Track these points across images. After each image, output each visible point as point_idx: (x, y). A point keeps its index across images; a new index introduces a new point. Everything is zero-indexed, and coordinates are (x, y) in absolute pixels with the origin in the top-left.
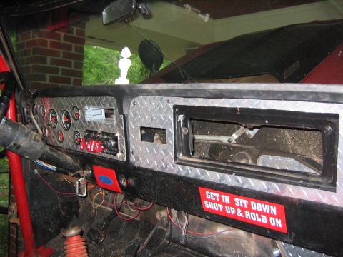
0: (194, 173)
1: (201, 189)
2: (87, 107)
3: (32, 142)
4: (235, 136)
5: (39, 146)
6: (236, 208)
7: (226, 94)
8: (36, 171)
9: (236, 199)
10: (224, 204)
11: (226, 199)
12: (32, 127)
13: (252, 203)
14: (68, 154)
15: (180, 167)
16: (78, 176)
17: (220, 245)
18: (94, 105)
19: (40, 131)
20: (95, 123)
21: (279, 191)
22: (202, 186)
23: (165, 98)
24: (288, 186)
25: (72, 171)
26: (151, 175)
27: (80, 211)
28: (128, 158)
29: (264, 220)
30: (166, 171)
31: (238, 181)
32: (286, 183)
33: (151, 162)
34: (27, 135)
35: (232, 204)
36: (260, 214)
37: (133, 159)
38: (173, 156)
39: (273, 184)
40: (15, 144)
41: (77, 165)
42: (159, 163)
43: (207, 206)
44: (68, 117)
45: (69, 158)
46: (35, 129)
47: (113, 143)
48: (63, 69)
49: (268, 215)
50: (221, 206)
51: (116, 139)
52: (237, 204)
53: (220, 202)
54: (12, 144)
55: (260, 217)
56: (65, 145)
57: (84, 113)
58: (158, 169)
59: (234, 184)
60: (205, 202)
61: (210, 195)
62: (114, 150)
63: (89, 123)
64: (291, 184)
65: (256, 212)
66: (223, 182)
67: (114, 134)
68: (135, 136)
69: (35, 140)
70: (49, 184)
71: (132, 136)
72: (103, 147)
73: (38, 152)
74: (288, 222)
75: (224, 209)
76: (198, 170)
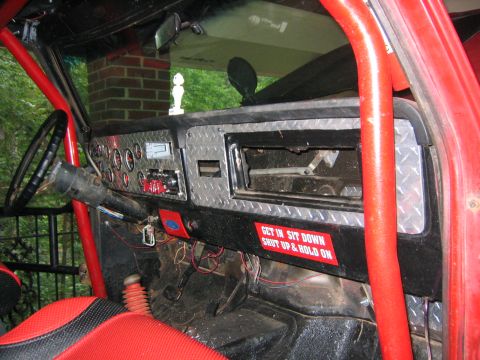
0: (248, 207)
1: (256, 224)
2: (147, 144)
3: (92, 185)
4: (312, 166)
5: (99, 191)
6: (290, 242)
7: (266, 117)
8: (107, 223)
9: (288, 232)
10: (280, 239)
11: (280, 233)
12: (91, 169)
13: (303, 234)
14: (134, 198)
15: (235, 201)
16: (146, 224)
17: (302, 295)
18: (153, 141)
19: (100, 174)
20: (156, 161)
21: (323, 218)
22: (257, 221)
23: (216, 127)
24: (330, 212)
25: (140, 219)
26: (211, 213)
27: (161, 269)
28: (189, 197)
29: (315, 253)
30: (224, 207)
31: (286, 211)
32: (328, 208)
33: (209, 198)
34: (85, 178)
35: (286, 239)
36: (312, 245)
37: (193, 197)
38: (228, 190)
39: (317, 211)
40: (73, 189)
41: (144, 211)
42: (217, 199)
43: (265, 244)
44: (131, 156)
45: (135, 204)
46: (94, 172)
47: (174, 182)
48: (145, 102)
49: (319, 247)
50: (277, 241)
51: (175, 177)
52: (290, 238)
53: (275, 237)
54: (69, 189)
55: (312, 250)
56: (130, 189)
57: (145, 150)
58: (217, 206)
59: (284, 215)
60: (263, 239)
61: (266, 230)
62: (175, 189)
63: (151, 160)
64: (333, 209)
65: (307, 244)
66: (275, 214)
67: (173, 171)
68: (193, 171)
69: (94, 183)
70: (123, 239)
71: (190, 172)
72: (165, 187)
73: (99, 197)
74: (337, 252)
75: (280, 244)
76: (251, 203)
